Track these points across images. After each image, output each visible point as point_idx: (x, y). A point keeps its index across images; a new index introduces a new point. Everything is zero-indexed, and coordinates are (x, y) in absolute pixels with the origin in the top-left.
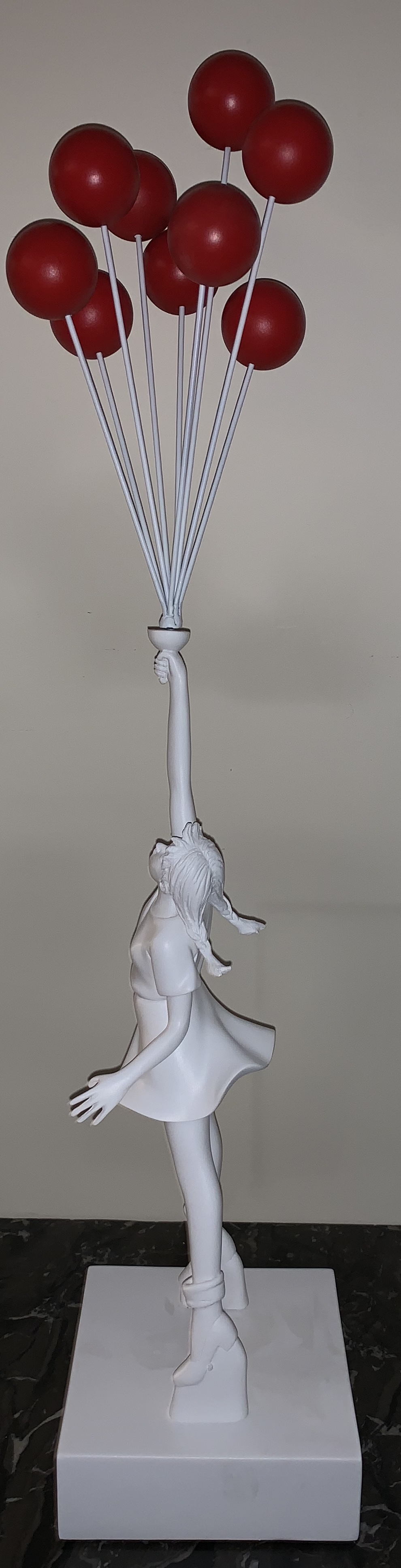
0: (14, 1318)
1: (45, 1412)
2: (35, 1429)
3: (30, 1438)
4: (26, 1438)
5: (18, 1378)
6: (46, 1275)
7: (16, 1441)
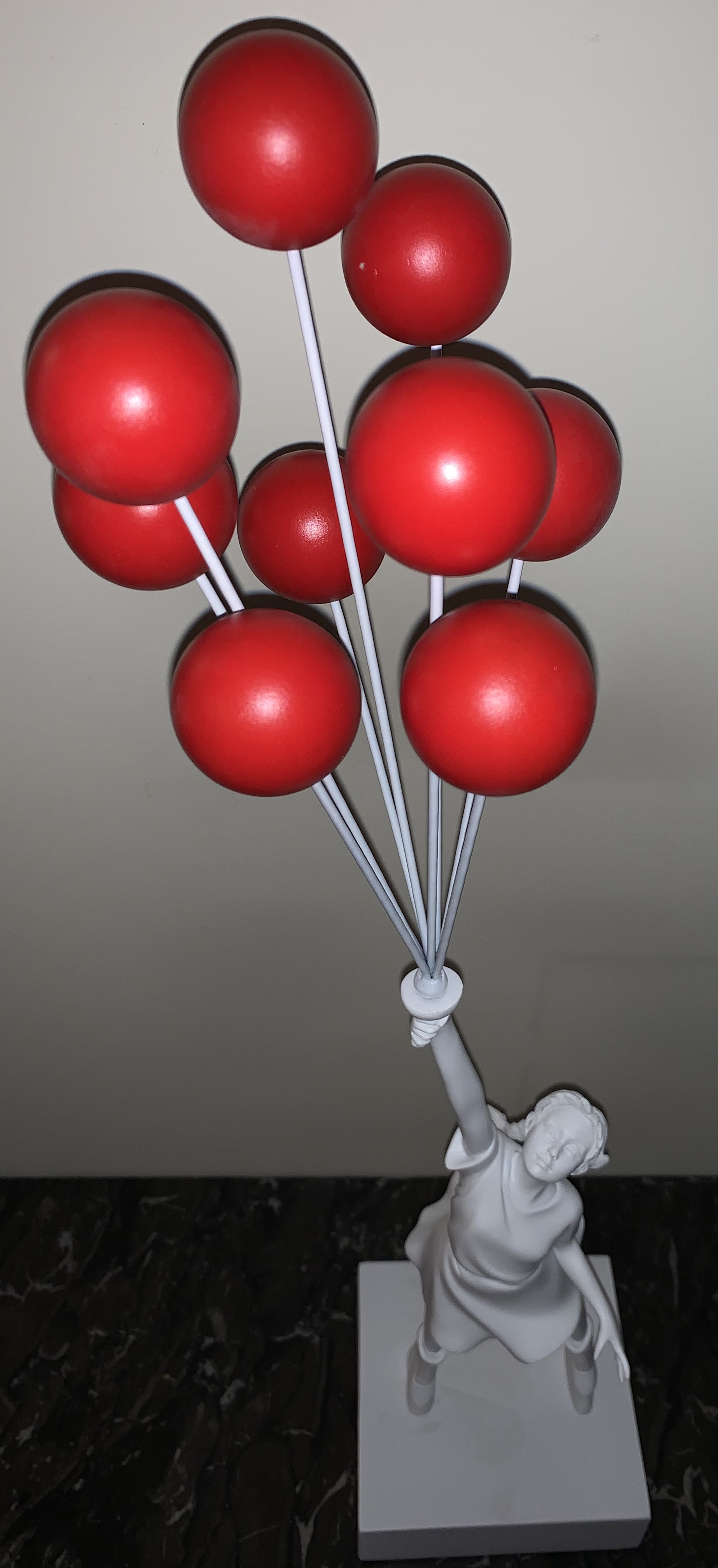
0: (280, 1339)
1: (325, 1482)
2: (318, 1509)
3: (315, 1521)
4: (311, 1523)
5: (294, 1432)
6: (304, 1268)
7: (301, 1526)
